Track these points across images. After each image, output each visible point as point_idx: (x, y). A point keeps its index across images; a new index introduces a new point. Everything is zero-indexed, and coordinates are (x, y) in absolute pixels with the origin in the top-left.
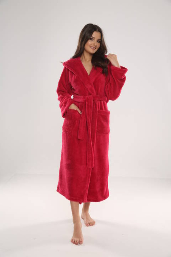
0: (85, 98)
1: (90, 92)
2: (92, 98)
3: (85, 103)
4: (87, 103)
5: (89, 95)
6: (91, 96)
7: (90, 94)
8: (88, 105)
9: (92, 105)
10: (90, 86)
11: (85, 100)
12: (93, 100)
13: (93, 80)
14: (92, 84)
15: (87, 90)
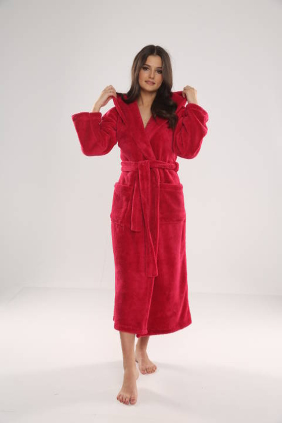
0: (137, 164)
1: (146, 155)
2: (149, 163)
3: (138, 172)
4: (140, 173)
5: (144, 160)
6: (147, 161)
7: (145, 158)
8: (142, 175)
9: (149, 175)
10: (145, 145)
11: (137, 167)
12: (151, 168)
13: (150, 137)
14: (149, 143)
15: (141, 152)
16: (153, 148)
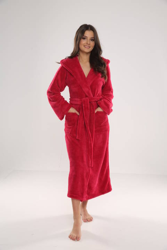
0: (82, 100)
1: (87, 95)
2: (88, 100)
3: (82, 105)
4: (83, 105)
5: (85, 97)
6: (87, 98)
7: (86, 96)
8: (85, 107)
9: (89, 106)
10: (88, 89)
11: (81, 102)
12: (90, 102)
13: (90, 83)
14: (89, 88)
15: (85, 93)
16: (92, 91)
